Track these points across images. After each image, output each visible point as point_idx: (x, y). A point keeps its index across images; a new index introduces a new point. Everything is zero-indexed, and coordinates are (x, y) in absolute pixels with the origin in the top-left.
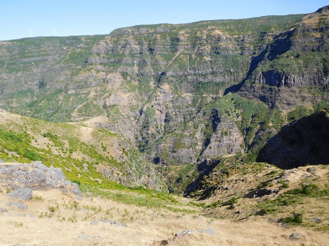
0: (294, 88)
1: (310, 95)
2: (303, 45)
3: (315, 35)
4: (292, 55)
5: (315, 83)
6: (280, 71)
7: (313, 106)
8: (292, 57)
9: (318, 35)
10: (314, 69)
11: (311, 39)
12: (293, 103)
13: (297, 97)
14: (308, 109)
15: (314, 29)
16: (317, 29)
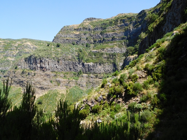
0: (48, 72)
1: (65, 80)
2: (64, 39)
3: (75, 32)
4: (54, 45)
5: (70, 69)
6: (36, 55)
7: (67, 91)
8: (53, 46)
9: (78, 33)
10: (68, 56)
11: (71, 35)
12: (46, 87)
13: (51, 82)
14: (61, 93)
15: (75, 29)
16: (77, 29)
